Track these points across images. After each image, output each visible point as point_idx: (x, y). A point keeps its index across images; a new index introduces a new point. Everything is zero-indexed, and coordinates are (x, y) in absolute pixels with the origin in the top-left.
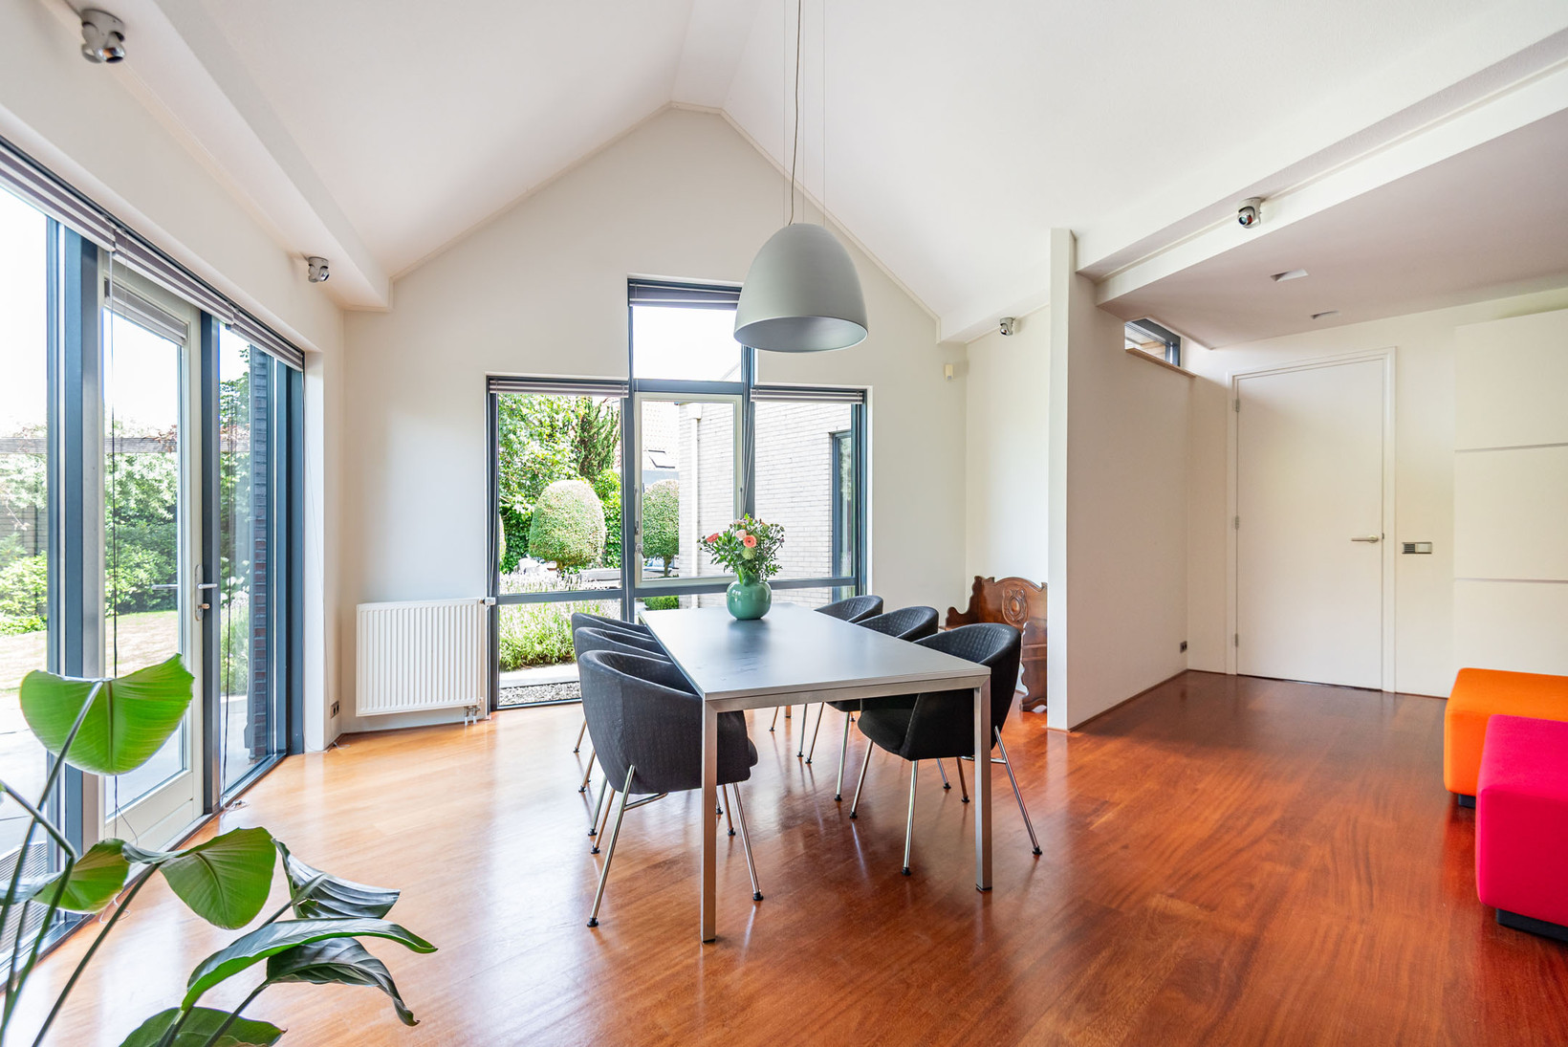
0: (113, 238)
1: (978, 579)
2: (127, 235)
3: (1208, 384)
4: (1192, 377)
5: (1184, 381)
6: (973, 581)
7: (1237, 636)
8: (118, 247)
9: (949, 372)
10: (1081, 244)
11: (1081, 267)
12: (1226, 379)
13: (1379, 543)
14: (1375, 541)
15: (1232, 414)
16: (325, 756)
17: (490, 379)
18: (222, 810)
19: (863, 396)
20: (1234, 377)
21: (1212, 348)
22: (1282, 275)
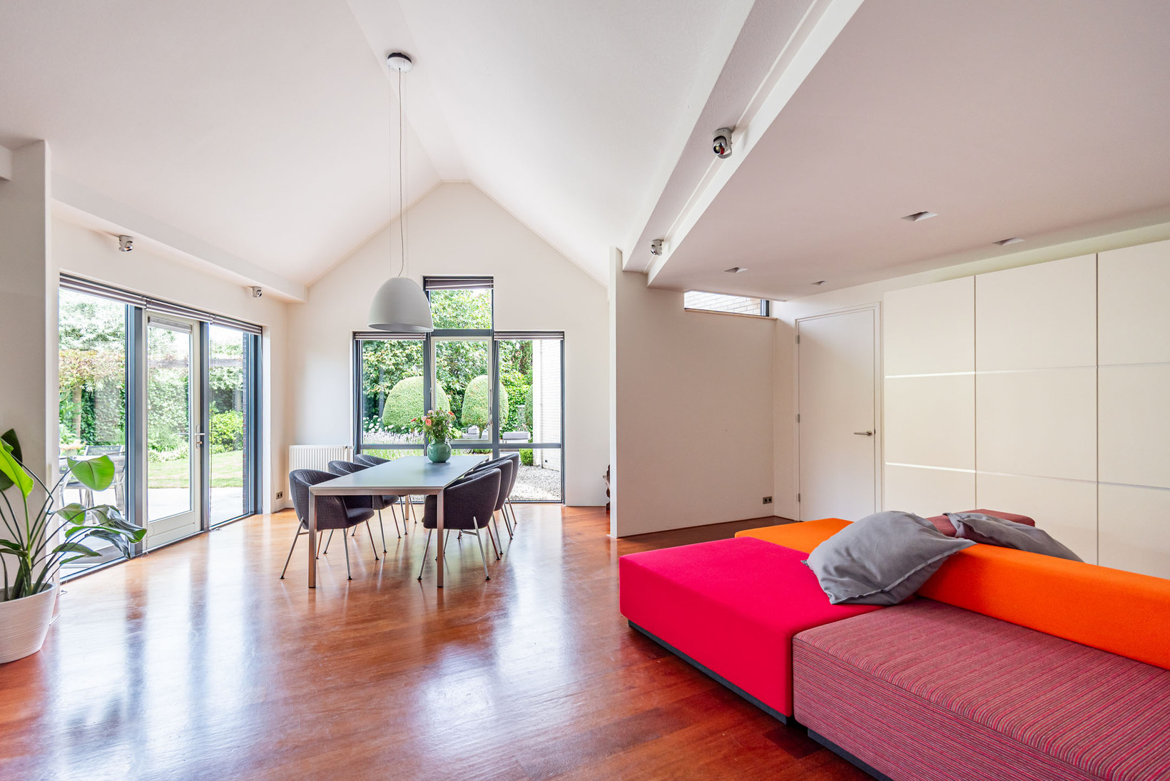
0: (145, 303)
2: (150, 301)
3: (784, 325)
4: (776, 320)
5: (769, 324)
7: (799, 495)
8: (148, 306)
10: (623, 254)
11: (626, 266)
12: (792, 322)
13: (872, 436)
14: (869, 434)
15: (796, 345)
16: (271, 516)
17: (355, 334)
18: (210, 531)
19: (563, 335)
20: (796, 320)
21: (785, 301)
22: (736, 269)
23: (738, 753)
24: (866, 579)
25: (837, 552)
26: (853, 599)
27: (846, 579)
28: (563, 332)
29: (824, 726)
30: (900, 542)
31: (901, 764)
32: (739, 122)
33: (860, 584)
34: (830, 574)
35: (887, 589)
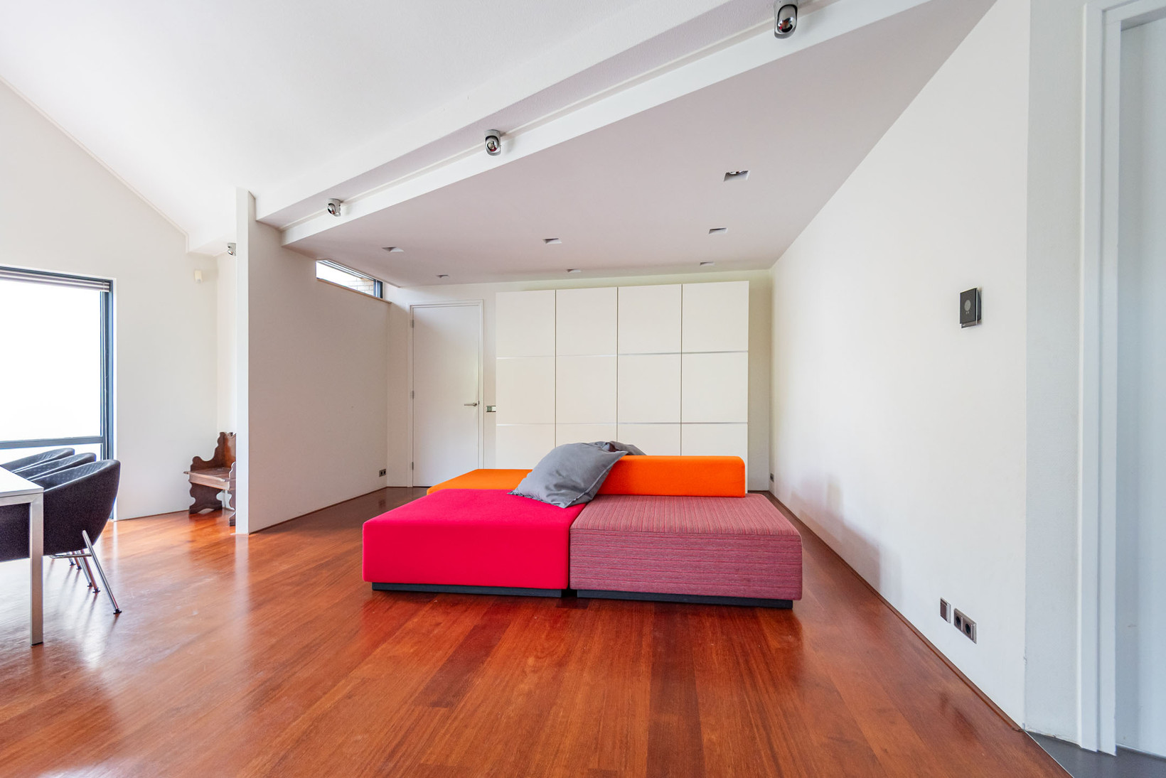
1: (223, 435)
3: (399, 310)
4: (389, 303)
5: (383, 305)
6: (219, 436)
7: (412, 463)
9: (198, 276)
10: (258, 202)
11: (260, 216)
12: (407, 307)
13: (478, 406)
14: (476, 405)
15: (410, 329)
19: (110, 285)
20: (411, 306)
21: (399, 287)
22: (391, 249)
23: (556, 622)
24: (575, 488)
25: (551, 474)
26: (574, 502)
27: (563, 491)
28: (110, 283)
29: (595, 581)
30: (591, 460)
31: (648, 579)
32: (510, 132)
33: (573, 492)
34: (552, 490)
35: (587, 491)
